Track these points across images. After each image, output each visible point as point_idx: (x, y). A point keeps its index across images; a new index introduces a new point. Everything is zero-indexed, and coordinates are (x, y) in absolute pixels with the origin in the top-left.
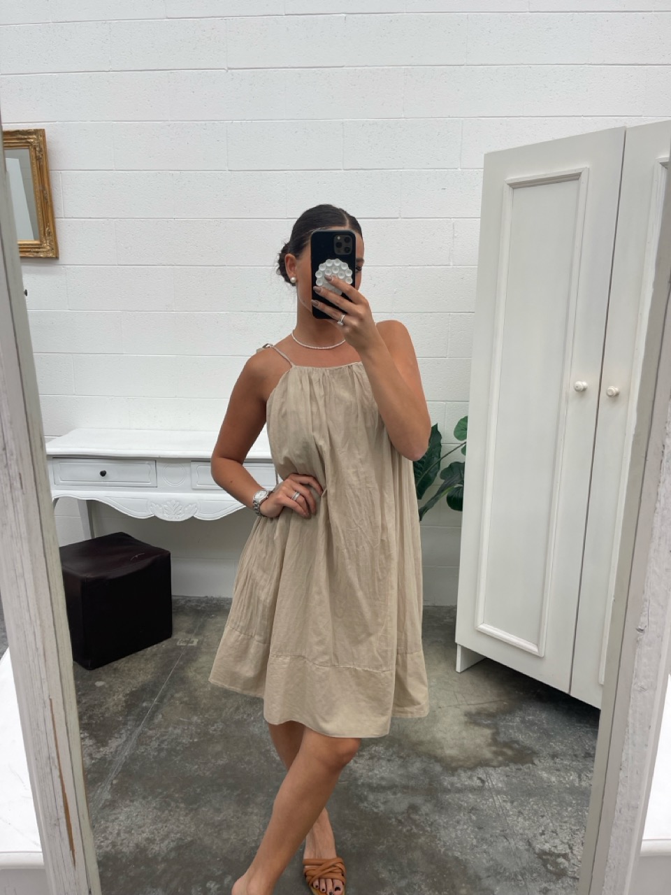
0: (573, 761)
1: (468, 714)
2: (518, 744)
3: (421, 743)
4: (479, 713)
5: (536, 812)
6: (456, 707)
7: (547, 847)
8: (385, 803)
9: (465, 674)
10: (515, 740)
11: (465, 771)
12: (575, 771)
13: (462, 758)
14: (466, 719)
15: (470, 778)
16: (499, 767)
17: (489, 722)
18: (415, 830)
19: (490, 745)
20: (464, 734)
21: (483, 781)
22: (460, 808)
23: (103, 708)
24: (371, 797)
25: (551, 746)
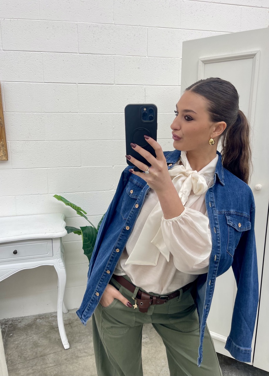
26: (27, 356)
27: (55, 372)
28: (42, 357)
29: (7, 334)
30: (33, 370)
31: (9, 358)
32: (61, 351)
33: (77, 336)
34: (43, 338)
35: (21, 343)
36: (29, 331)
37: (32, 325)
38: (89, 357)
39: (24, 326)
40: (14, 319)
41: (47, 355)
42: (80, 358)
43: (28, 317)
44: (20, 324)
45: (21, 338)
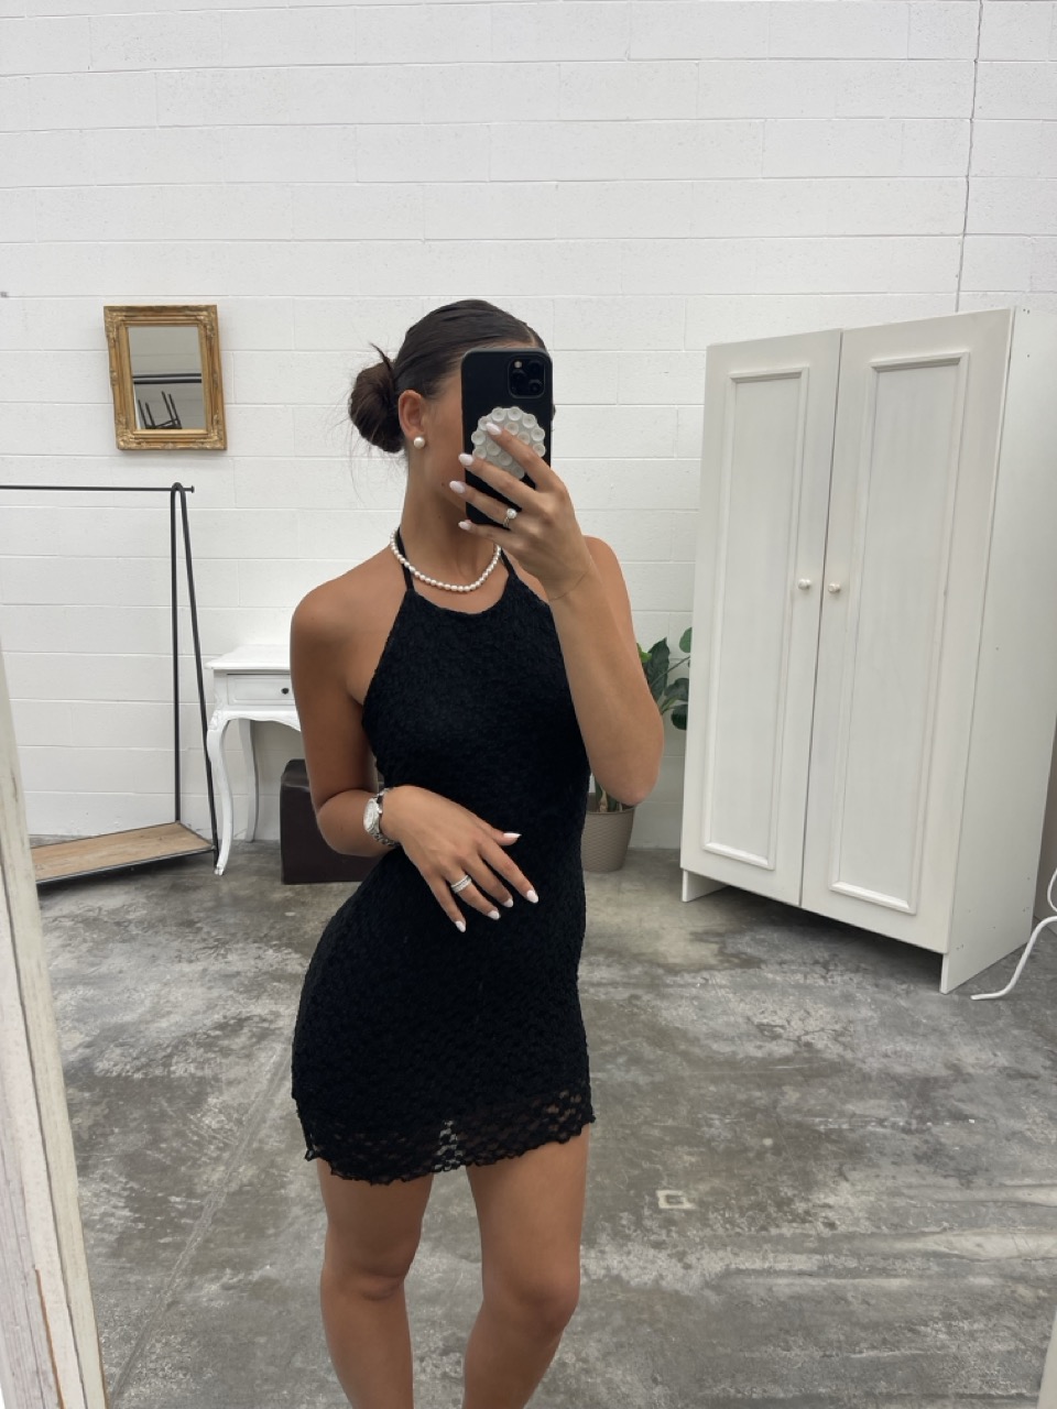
0: (800, 966)
1: (692, 934)
3: (643, 954)
4: (706, 933)
5: (758, 1000)
6: (681, 928)
7: (765, 1021)
8: (606, 994)
9: (691, 904)
10: (743, 952)
11: (688, 973)
13: (686, 964)
14: (689, 937)
15: (694, 977)
16: (724, 970)
17: (716, 939)
18: (635, 1010)
20: (689, 948)
21: (707, 980)
22: (682, 997)
23: (302, 932)
24: (592, 990)
25: (780, 956)
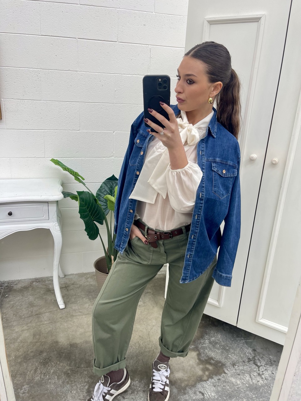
2: (214, 360)
10: (210, 357)
11: (190, 388)
12: (247, 373)
13: (186, 378)
15: (195, 393)
16: (208, 380)
19: (198, 364)
21: (203, 394)
25: (229, 357)
26: (22, 314)
27: (49, 329)
28: (37, 316)
29: (2, 294)
30: (28, 327)
31: (4, 317)
32: (57, 310)
33: (73, 298)
34: (39, 299)
35: (17, 303)
36: (25, 293)
37: (28, 287)
38: (84, 316)
39: (20, 288)
40: (10, 282)
41: (43, 313)
42: (75, 317)
43: (25, 280)
44: (16, 286)
45: (16, 299)
